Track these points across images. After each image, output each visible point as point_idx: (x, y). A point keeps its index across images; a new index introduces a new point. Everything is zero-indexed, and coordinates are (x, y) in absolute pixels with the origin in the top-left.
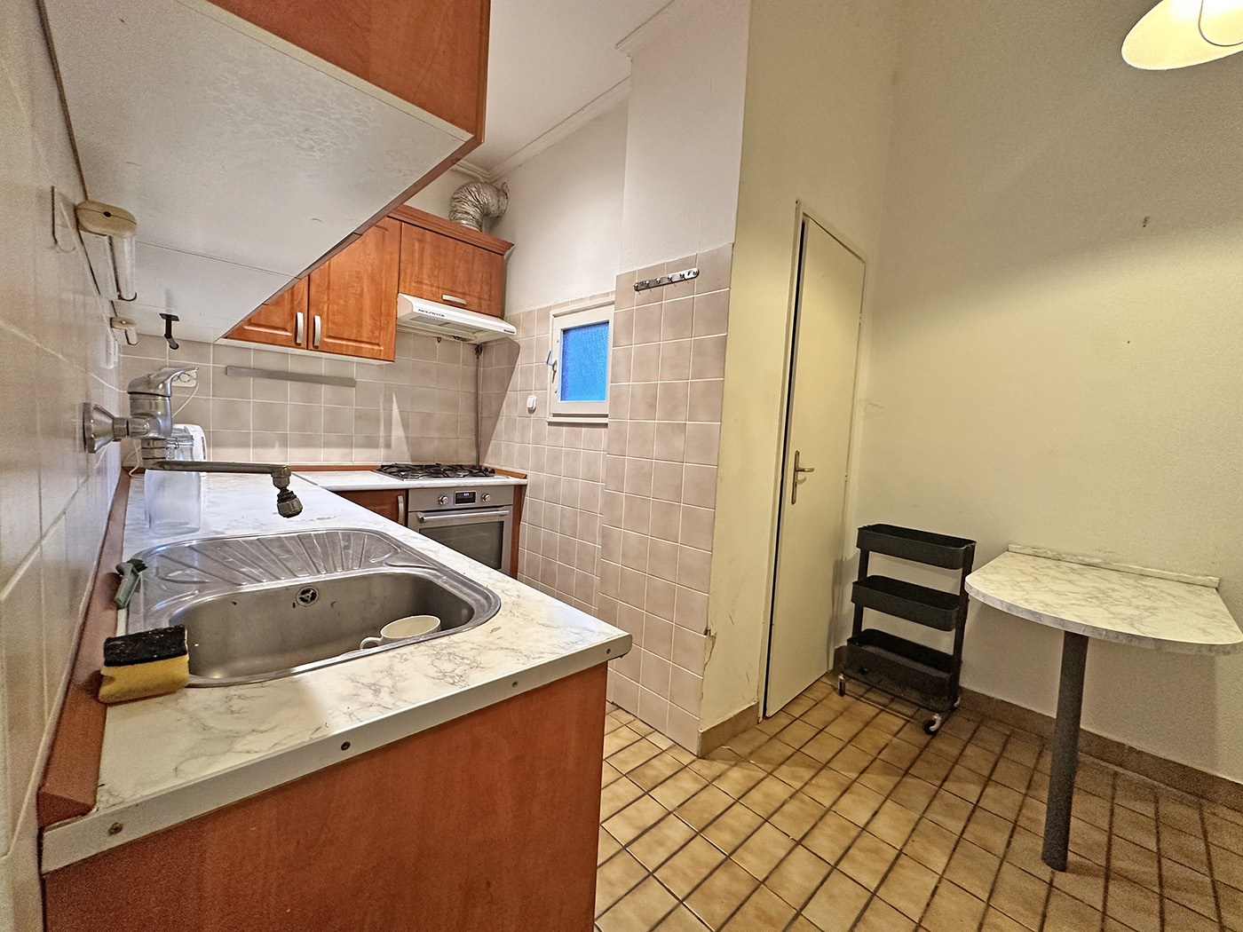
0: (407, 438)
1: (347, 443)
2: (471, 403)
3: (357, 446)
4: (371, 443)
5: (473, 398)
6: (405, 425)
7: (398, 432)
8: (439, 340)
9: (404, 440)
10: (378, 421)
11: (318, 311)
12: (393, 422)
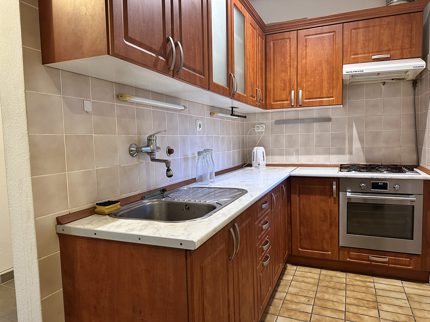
0: (363, 148)
1: (328, 152)
2: (412, 122)
3: (332, 154)
4: (340, 152)
5: (413, 118)
6: (361, 140)
7: (357, 145)
8: (384, 83)
9: (361, 149)
10: (345, 139)
11: (301, 87)
12: (354, 139)
